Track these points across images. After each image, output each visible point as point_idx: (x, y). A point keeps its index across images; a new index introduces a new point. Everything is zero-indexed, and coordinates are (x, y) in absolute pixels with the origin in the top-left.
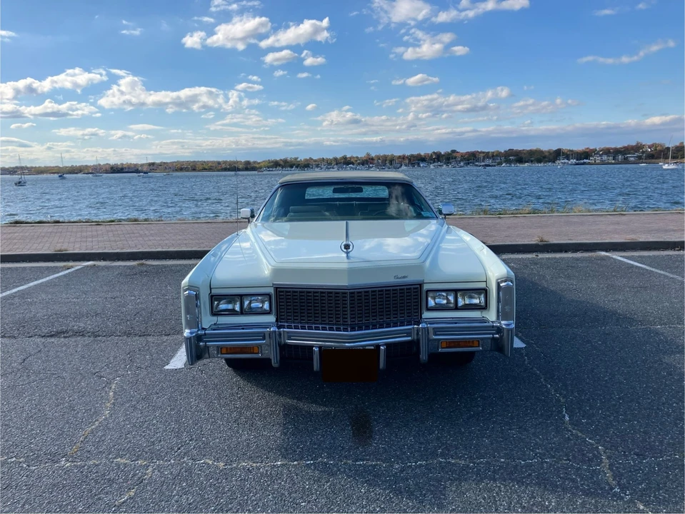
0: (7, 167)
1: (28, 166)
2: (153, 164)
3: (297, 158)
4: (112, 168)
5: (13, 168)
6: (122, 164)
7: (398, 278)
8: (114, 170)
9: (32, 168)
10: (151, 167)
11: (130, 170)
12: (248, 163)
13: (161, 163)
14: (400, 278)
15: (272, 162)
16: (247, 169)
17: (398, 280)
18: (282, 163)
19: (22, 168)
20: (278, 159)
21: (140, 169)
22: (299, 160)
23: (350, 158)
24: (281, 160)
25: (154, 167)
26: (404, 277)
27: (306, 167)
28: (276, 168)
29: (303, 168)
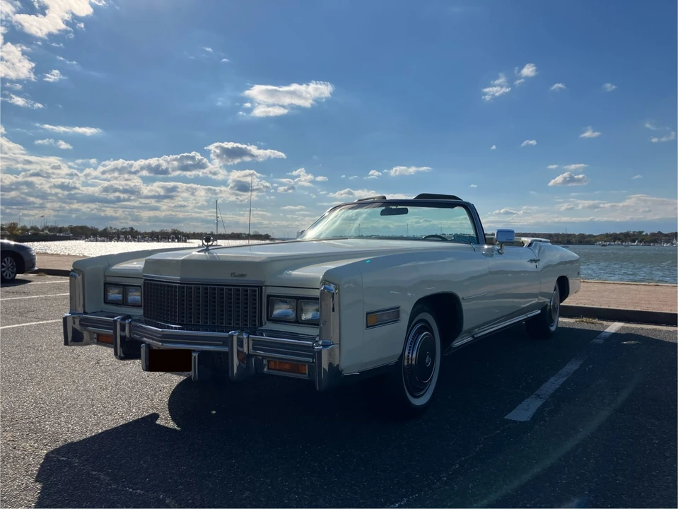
7: (235, 276)
12: (583, 237)
14: (238, 276)
15: (610, 235)
16: (580, 243)
17: (236, 278)
18: (622, 237)
22: (644, 234)
24: (621, 234)
26: (242, 275)
27: (652, 242)
28: (614, 242)
29: (648, 242)
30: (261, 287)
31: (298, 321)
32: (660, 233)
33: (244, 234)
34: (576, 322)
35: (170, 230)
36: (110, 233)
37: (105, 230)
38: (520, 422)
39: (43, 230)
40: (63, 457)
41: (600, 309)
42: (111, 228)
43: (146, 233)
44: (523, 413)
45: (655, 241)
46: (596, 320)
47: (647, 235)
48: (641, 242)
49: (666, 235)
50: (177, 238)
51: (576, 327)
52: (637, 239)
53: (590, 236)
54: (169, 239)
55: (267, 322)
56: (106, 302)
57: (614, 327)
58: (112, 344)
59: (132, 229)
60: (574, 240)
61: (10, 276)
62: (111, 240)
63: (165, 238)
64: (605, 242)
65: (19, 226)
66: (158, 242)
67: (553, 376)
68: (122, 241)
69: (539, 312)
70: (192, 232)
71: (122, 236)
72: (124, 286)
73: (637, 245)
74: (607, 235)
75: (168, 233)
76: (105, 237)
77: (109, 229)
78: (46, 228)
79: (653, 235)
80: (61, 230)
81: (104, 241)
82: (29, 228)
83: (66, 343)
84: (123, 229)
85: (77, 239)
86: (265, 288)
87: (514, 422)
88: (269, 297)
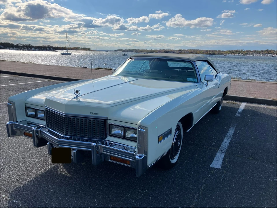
0: (131, 49)
1: (138, 49)
2: (180, 50)
3: (243, 50)
4: (165, 51)
5: (133, 50)
6: (169, 50)
7: (92, 114)
8: (166, 52)
9: (139, 50)
10: (180, 52)
11: (172, 52)
12: (219, 51)
13: (184, 50)
14: (94, 114)
15: (230, 51)
16: (218, 54)
18: (235, 52)
19: (136, 50)
20: (233, 50)
21: (175, 52)
22: (243, 51)
23: (270, 51)
24: (235, 51)
25: (181, 52)
26: (96, 114)
27: (246, 54)
28: (232, 54)
29: (245, 54)
30: (106, 120)
31: (124, 138)
32: (249, 50)
33: (79, 48)
34: (227, 103)
35: (47, 46)
36: (20, 46)
37: (17, 44)
38: (217, 169)
40: (14, 200)
41: (237, 97)
42: (20, 44)
43: (36, 47)
44: (217, 163)
45: (247, 54)
46: (234, 102)
47: (244, 51)
48: (242, 54)
49: (252, 51)
50: (50, 49)
51: (228, 106)
52: (241, 53)
53: (222, 51)
54: (47, 50)
55: (109, 136)
56: (27, 116)
57: (243, 106)
58: (32, 137)
59: (30, 44)
60: (216, 53)
64: (228, 54)
66: (42, 51)
67: (225, 138)
68: (26, 50)
69: (216, 104)
70: (57, 47)
72: (35, 109)
73: (240, 55)
74: (229, 51)
76: (18, 48)
79: (247, 51)
83: (9, 136)
84: (26, 44)
85: (5, 49)
86: (108, 120)
87: (215, 169)
88: (110, 125)
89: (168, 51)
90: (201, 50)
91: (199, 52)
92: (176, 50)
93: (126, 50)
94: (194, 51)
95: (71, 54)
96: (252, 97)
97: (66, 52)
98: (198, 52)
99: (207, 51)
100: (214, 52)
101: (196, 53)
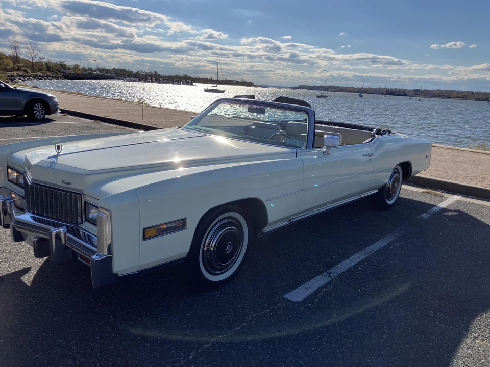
7: (64, 183)
17: (65, 185)
26: (69, 184)
30: (81, 194)
33: (234, 81)
34: (423, 192)
35: (182, 75)
36: (141, 75)
37: (138, 72)
39: (95, 71)
42: (142, 71)
43: (165, 77)
44: (303, 292)
50: (186, 81)
54: (181, 81)
55: (86, 222)
56: (9, 180)
59: (156, 73)
61: (40, 117)
62: (141, 81)
63: (178, 81)
65: (80, 67)
66: (173, 84)
68: (148, 82)
69: (377, 191)
71: (149, 78)
72: (16, 171)
75: (181, 77)
76: (137, 78)
77: (140, 72)
78: (98, 69)
80: (107, 71)
81: (136, 81)
82: (87, 69)
84: (150, 72)
85: (118, 79)
86: (84, 196)
87: (289, 301)
88: (85, 203)
89: (394, 91)
90: (460, 92)
91: (456, 95)
92: (410, 91)
93: (315, 86)
94: (446, 93)
95: (224, 91)
96: (479, 186)
97: (215, 88)
98: (453, 95)
99: (473, 93)
100: (488, 97)
101: (450, 97)
